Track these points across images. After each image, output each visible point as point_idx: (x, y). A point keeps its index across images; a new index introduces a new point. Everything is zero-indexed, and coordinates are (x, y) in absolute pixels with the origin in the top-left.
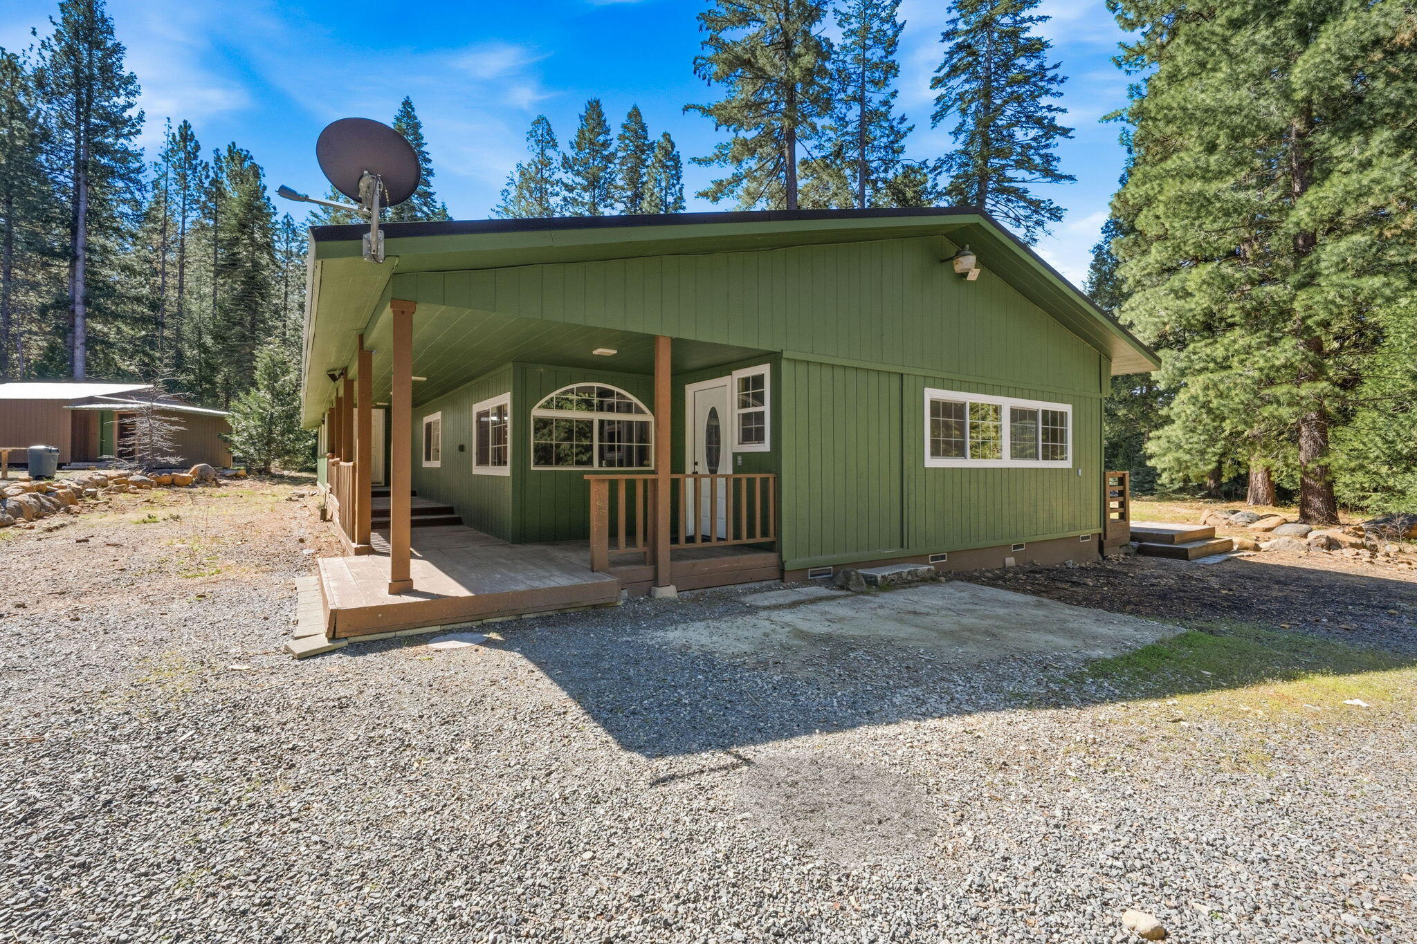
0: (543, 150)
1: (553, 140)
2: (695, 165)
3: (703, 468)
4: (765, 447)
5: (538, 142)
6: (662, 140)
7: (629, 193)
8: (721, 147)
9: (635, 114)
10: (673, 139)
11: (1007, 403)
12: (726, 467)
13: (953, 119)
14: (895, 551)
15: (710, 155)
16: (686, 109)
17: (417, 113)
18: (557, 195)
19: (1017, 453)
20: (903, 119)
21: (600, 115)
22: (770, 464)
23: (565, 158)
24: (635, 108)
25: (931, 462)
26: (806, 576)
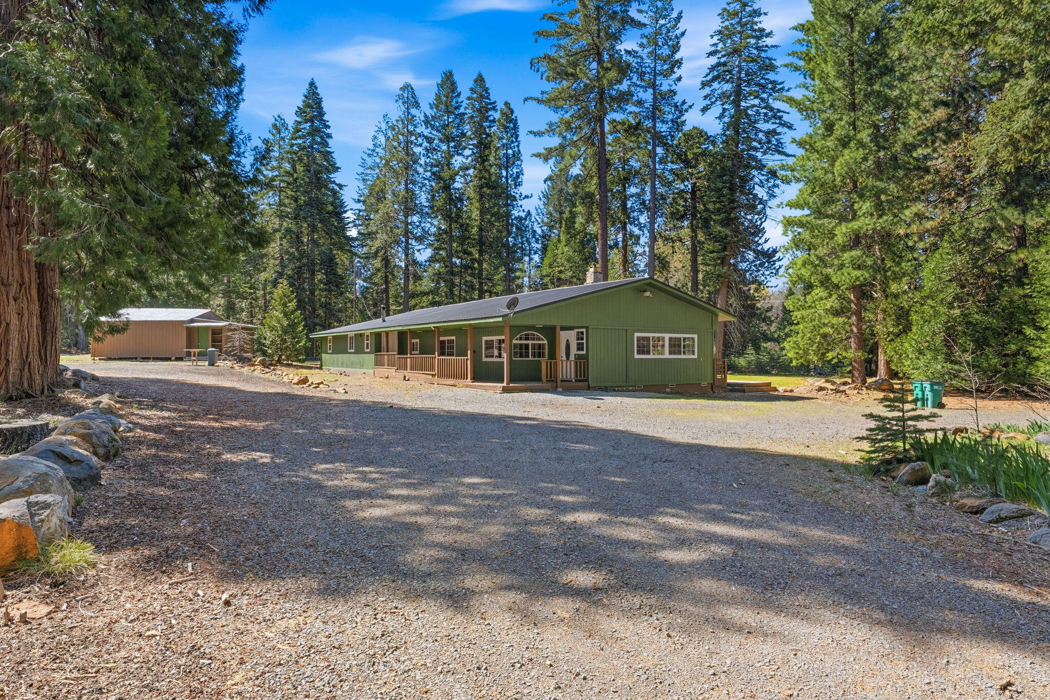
0: (408, 109)
1: (417, 102)
2: (532, 136)
3: (564, 358)
4: (584, 352)
5: (404, 103)
6: (504, 107)
7: (475, 142)
8: (551, 125)
9: (480, 80)
10: (512, 107)
11: (667, 336)
12: (572, 358)
13: (717, 110)
14: (625, 384)
15: (542, 130)
16: (526, 100)
17: (319, 91)
18: (421, 145)
19: (670, 353)
20: (684, 103)
21: (453, 84)
22: (585, 357)
23: (426, 116)
24: (480, 76)
25: (637, 356)
26: (595, 389)
